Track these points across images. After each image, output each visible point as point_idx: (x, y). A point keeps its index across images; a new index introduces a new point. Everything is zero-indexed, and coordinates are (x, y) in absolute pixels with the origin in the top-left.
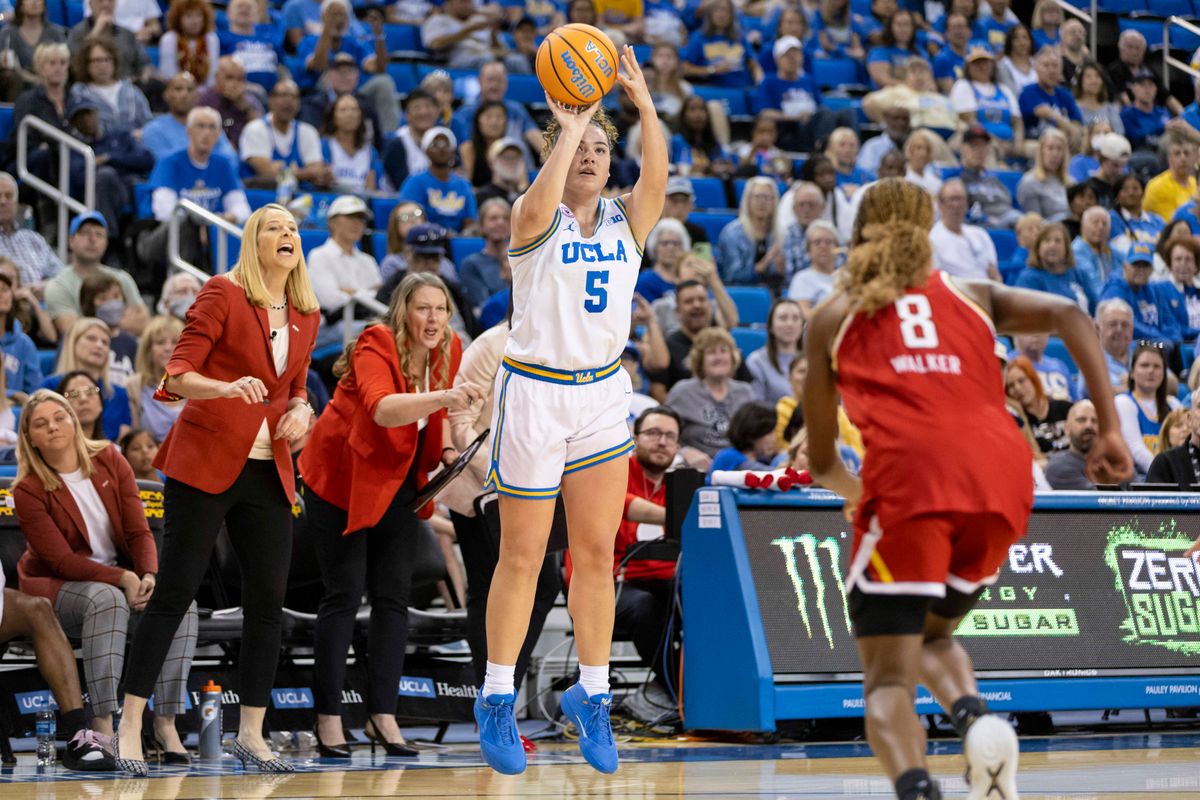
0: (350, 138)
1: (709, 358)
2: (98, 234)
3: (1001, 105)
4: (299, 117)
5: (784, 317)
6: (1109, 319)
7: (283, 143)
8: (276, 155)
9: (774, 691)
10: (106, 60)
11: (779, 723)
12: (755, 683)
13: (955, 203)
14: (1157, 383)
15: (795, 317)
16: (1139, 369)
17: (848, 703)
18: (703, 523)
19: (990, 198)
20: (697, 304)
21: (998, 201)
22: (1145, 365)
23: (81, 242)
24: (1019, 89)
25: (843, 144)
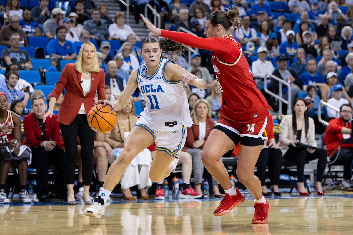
0: (265, 32)
2: (199, 59)
4: (251, 27)
7: (247, 34)
8: (245, 36)
10: (200, 12)
23: (195, 61)
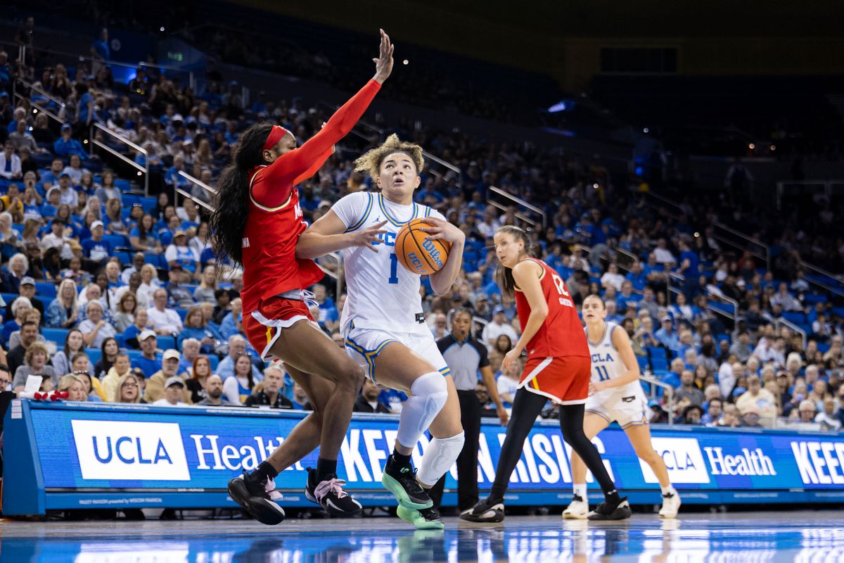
1: (36, 357)
3: (190, 257)
5: (74, 337)
6: (235, 344)
9: (45, 496)
11: (47, 511)
12: (36, 490)
13: (162, 299)
14: (247, 371)
15: (79, 338)
16: (239, 364)
17: (82, 502)
18: (14, 416)
19: (182, 296)
20: (32, 334)
21: (185, 298)
22: (242, 362)
24: (201, 251)
25: (112, 269)
